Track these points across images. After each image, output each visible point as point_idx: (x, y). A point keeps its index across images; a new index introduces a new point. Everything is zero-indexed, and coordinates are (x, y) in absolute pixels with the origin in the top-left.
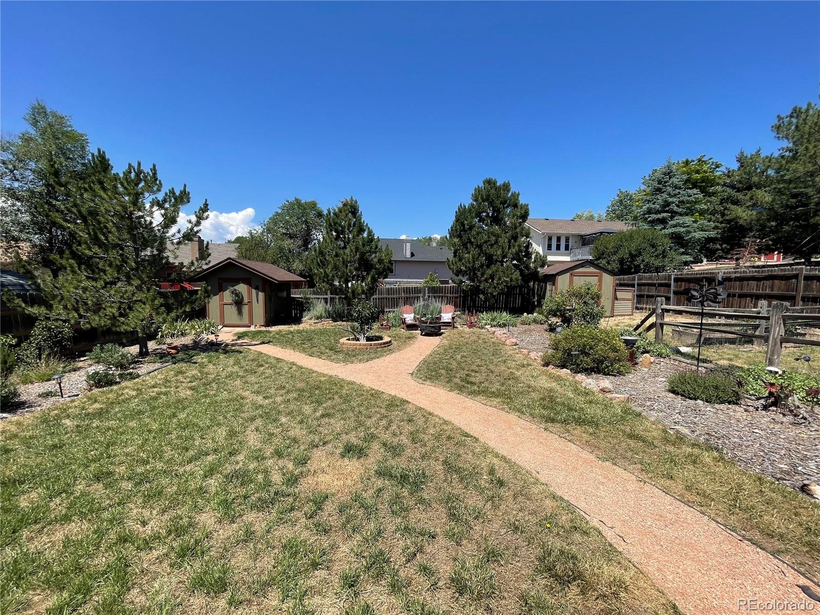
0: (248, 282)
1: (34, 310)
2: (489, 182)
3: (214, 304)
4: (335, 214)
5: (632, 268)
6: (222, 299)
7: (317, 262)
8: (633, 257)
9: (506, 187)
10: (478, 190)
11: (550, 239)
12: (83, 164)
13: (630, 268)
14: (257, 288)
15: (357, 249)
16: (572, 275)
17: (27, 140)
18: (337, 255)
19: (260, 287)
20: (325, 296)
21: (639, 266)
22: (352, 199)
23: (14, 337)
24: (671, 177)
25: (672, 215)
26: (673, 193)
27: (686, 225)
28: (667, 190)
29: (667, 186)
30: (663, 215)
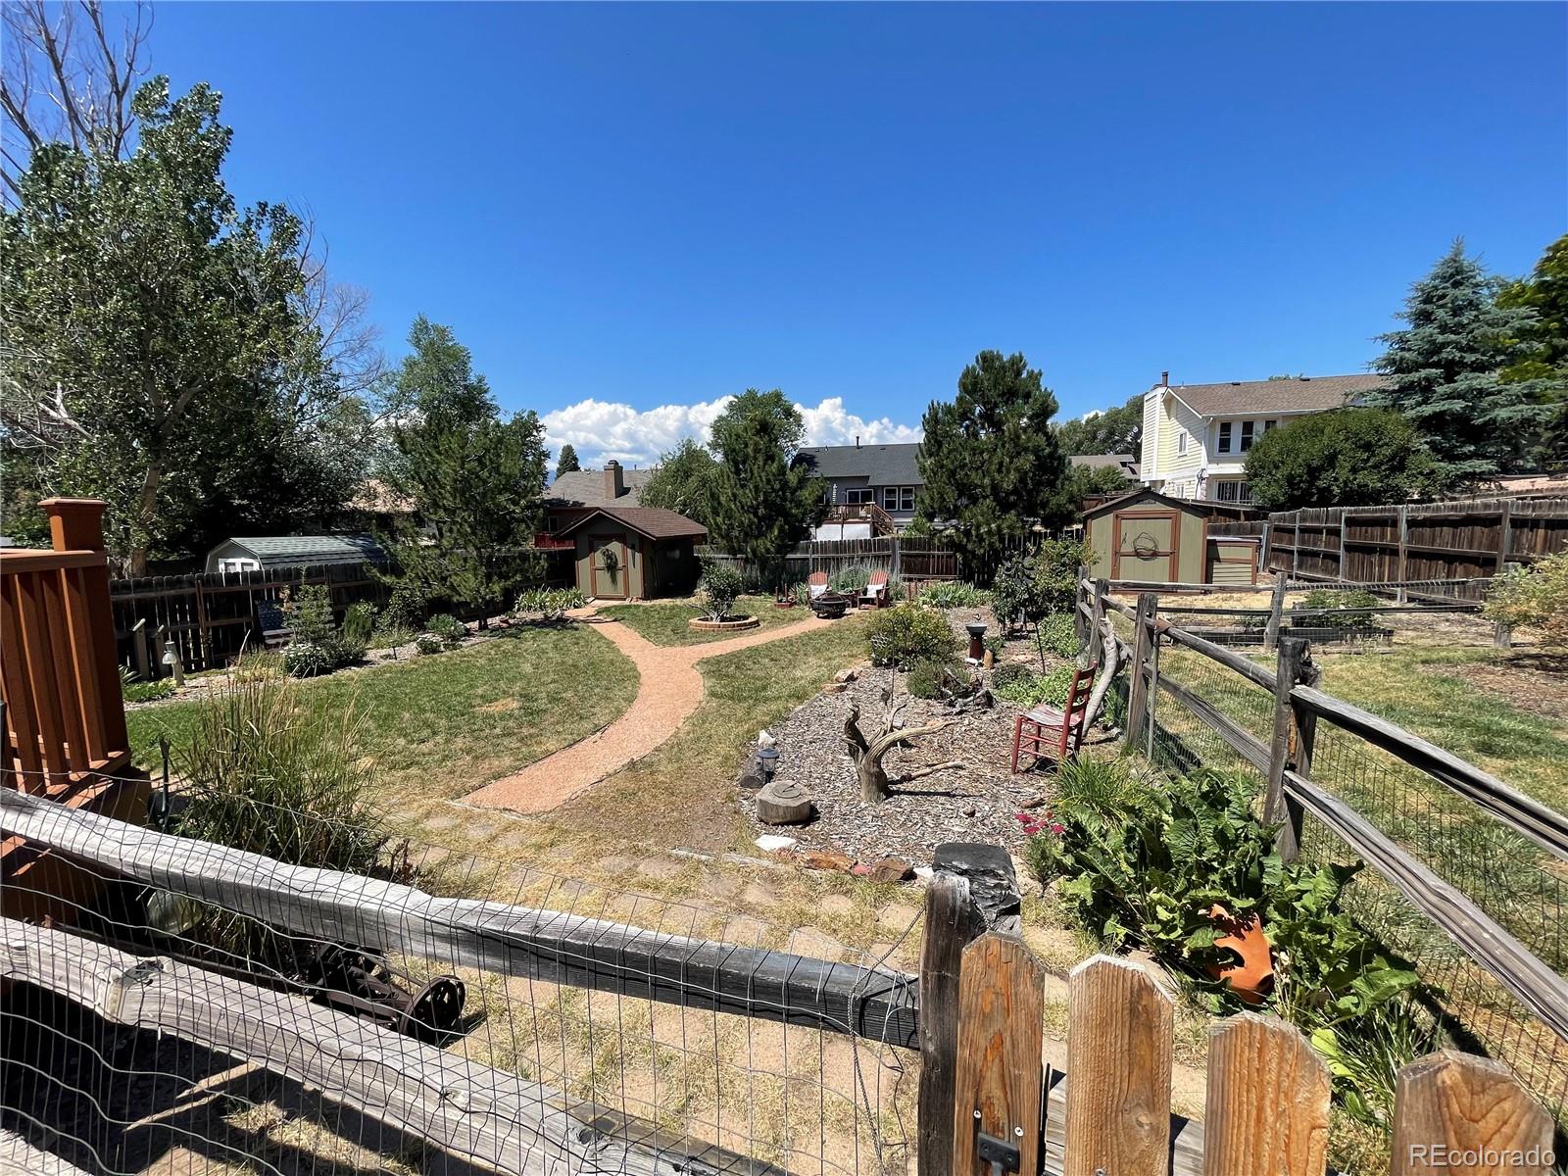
0: (622, 539)
1: (387, 580)
2: (987, 360)
3: (583, 566)
5: (1313, 495)
6: (593, 563)
8: (1313, 473)
9: (1017, 364)
10: (968, 373)
11: (1226, 427)
12: (466, 387)
13: (1307, 494)
14: (633, 548)
16: (1117, 517)
17: (411, 365)
19: (637, 547)
21: (1328, 489)
23: (375, 606)
24: (1456, 285)
25: (1451, 370)
26: (1451, 322)
27: (1482, 393)
28: (1441, 314)
29: (1442, 306)
30: (1423, 373)
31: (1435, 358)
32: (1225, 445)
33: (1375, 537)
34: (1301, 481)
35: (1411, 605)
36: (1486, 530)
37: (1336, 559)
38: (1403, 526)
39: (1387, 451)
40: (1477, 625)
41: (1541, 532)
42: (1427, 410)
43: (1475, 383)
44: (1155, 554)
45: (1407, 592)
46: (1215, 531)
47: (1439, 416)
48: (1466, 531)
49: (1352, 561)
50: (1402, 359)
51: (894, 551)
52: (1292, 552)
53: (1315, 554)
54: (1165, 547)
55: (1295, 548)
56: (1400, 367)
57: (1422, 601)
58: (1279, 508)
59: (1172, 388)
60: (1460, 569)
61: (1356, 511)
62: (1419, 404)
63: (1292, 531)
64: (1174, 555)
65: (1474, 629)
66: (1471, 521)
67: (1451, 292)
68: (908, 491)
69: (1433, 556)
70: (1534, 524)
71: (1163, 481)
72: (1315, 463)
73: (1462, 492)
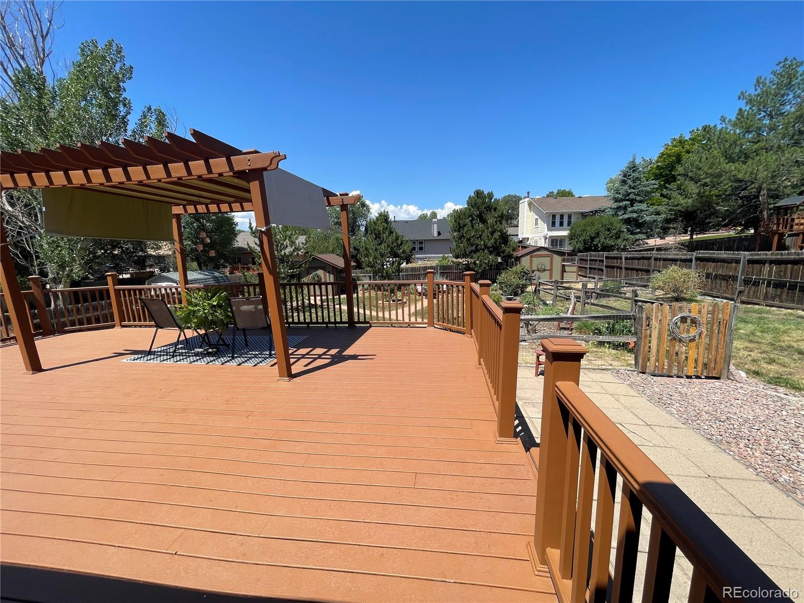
0: (324, 269)
4: (374, 222)
5: (593, 247)
7: (364, 254)
8: (592, 239)
9: (490, 196)
11: (554, 216)
13: (591, 247)
15: (388, 246)
16: (531, 257)
18: (376, 250)
19: (331, 272)
20: (369, 275)
21: (597, 245)
22: (384, 211)
24: (634, 171)
25: (633, 202)
26: (633, 185)
27: (642, 211)
28: (629, 182)
29: (630, 179)
30: (624, 203)
31: (628, 198)
32: (553, 224)
33: (615, 263)
34: (588, 242)
35: (626, 285)
36: (647, 261)
37: (602, 270)
38: (624, 259)
39: (614, 231)
40: (645, 290)
41: (662, 262)
42: (626, 216)
43: (640, 207)
44: (545, 270)
45: (625, 281)
46: (564, 260)
47: (629, 218)
48: (641, 261)
49: (607, 271)
50: (618, 197)
51: (437, 271)
52: (587, 268)
53: (595, 269)
54: (548, 268)
55: (588, 266)
56: (616, 200)
57: (630, 284)
58: (580, 251)
59: (532, 199)
60: (640, 273)
61: (609, 254)
62: (623, 214)
63: (587, 260)
64: (551, 270)
65: (645, 292)
66: (643, 258)
67: (633, 174)
68: (421, 243)
69: (633, 269)
70: (660, 259)
71: (528, 238)
72: (593, 235)
73: (636, 246)
